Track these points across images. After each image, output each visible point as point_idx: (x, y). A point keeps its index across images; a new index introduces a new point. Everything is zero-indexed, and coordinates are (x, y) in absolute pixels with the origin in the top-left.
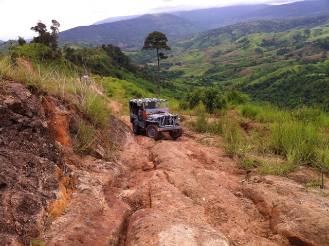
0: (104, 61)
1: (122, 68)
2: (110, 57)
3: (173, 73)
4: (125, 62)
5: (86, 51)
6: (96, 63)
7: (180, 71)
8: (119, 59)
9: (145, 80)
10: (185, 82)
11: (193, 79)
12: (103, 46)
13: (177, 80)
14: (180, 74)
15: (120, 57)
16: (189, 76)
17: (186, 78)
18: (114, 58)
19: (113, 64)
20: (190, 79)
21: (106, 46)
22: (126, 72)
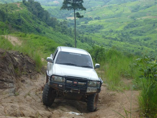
0: (24, 16)
1: (42, 22)
2: (31, 11)
3: (92, 27)
4: (45, 17)
5: (7, 6)
6: (17, 18)
7: (99, 25)
8: (39, 14)
9: (64, 34)
10: (104, 37)
11: (112, 33)
12: (24, 1)
13: (96, 34)
14: (99, 29)
15: (40, 11)
16: (109, 30)
17: (105, 32)
18: (34, 13)
19: (33, 19)
20: (109, 33)
22: (46, 26)
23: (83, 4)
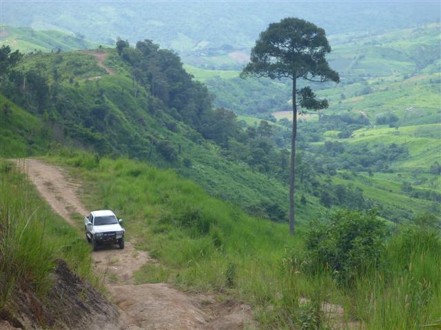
0: (119, 98)
1: (180, 125)
2: (143, 84)
5: (60, 60)
6: (92, 104)
8: (173, 94)
9: (261, 170)
14: (393, 159)
15: (178, 85)
18: (155, 91)
20: (430, 177)
22: (194, 139)
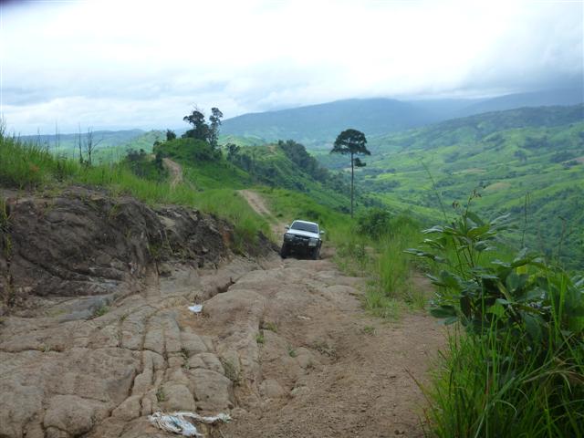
2: (289, 158)
3: (382, 184)
4: (310, 166)
5: (255, 149)
6: (269, 167)
7: (394, 181)
9: (339, 193)
11: (414, 194)
12: (280, 142)
13: (388, 195)
14: (394, 187)
15: (304, 158)
20: (409, 194)
21: (285, 142)
23: (366, 145)
